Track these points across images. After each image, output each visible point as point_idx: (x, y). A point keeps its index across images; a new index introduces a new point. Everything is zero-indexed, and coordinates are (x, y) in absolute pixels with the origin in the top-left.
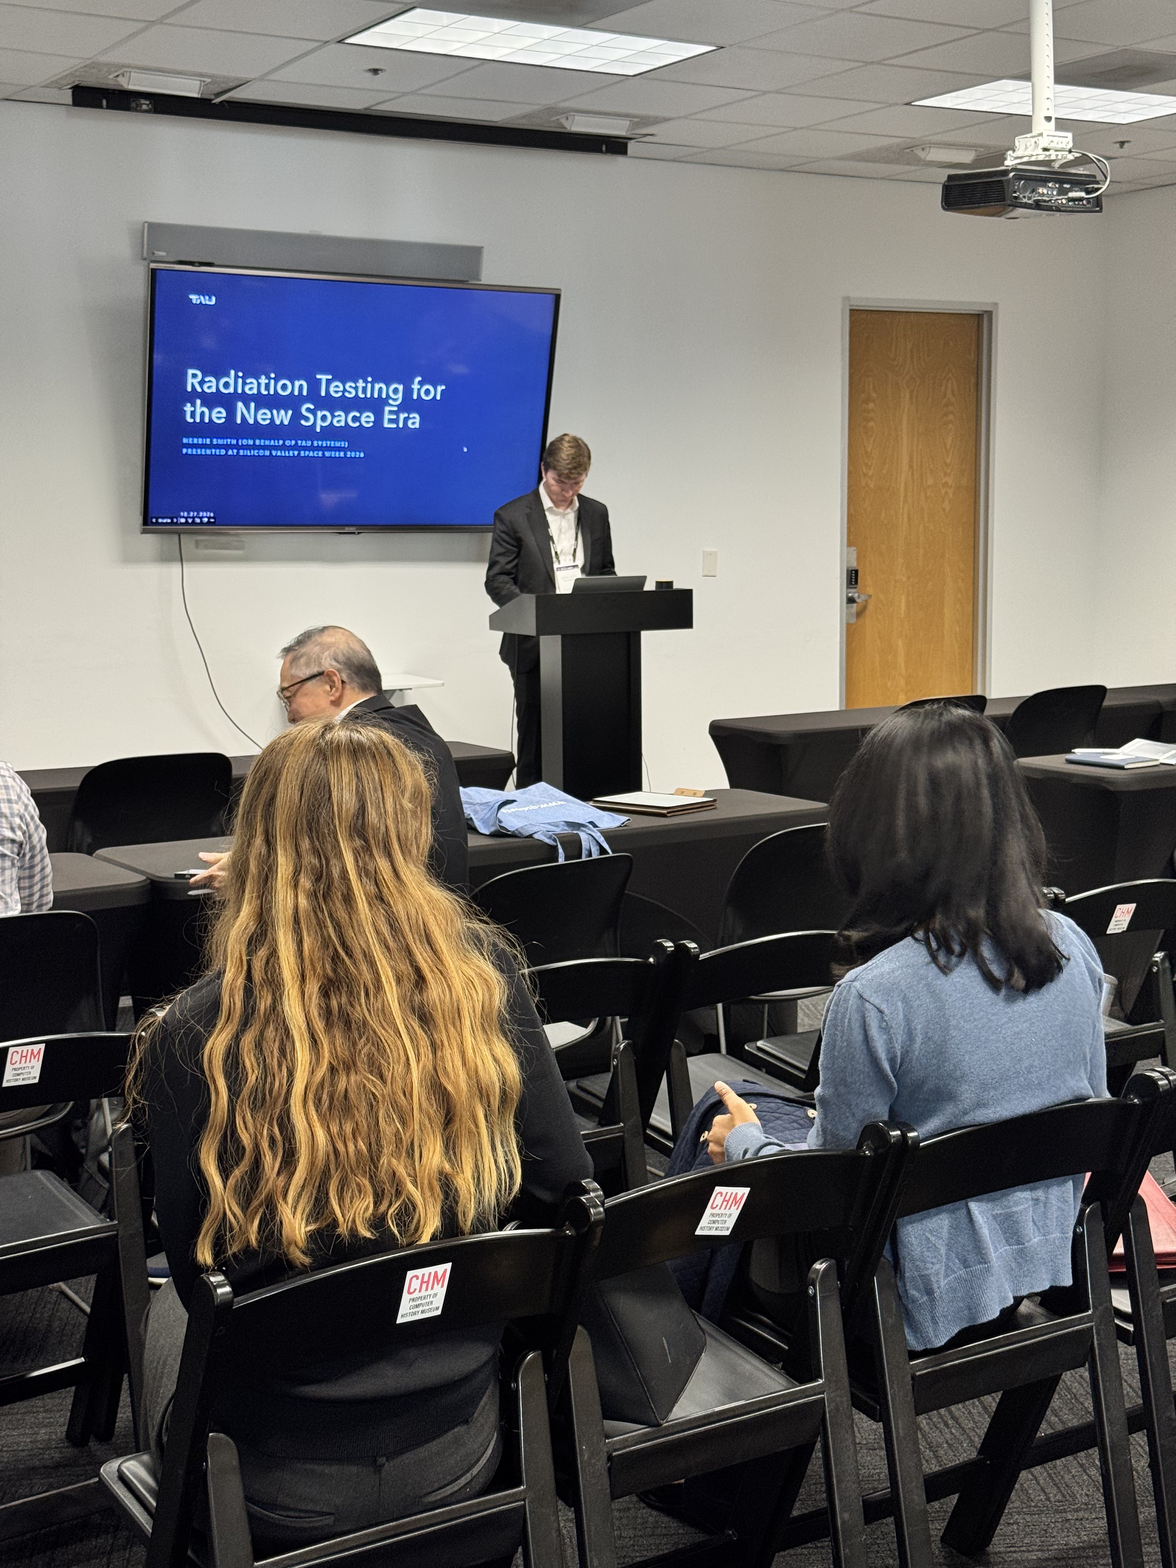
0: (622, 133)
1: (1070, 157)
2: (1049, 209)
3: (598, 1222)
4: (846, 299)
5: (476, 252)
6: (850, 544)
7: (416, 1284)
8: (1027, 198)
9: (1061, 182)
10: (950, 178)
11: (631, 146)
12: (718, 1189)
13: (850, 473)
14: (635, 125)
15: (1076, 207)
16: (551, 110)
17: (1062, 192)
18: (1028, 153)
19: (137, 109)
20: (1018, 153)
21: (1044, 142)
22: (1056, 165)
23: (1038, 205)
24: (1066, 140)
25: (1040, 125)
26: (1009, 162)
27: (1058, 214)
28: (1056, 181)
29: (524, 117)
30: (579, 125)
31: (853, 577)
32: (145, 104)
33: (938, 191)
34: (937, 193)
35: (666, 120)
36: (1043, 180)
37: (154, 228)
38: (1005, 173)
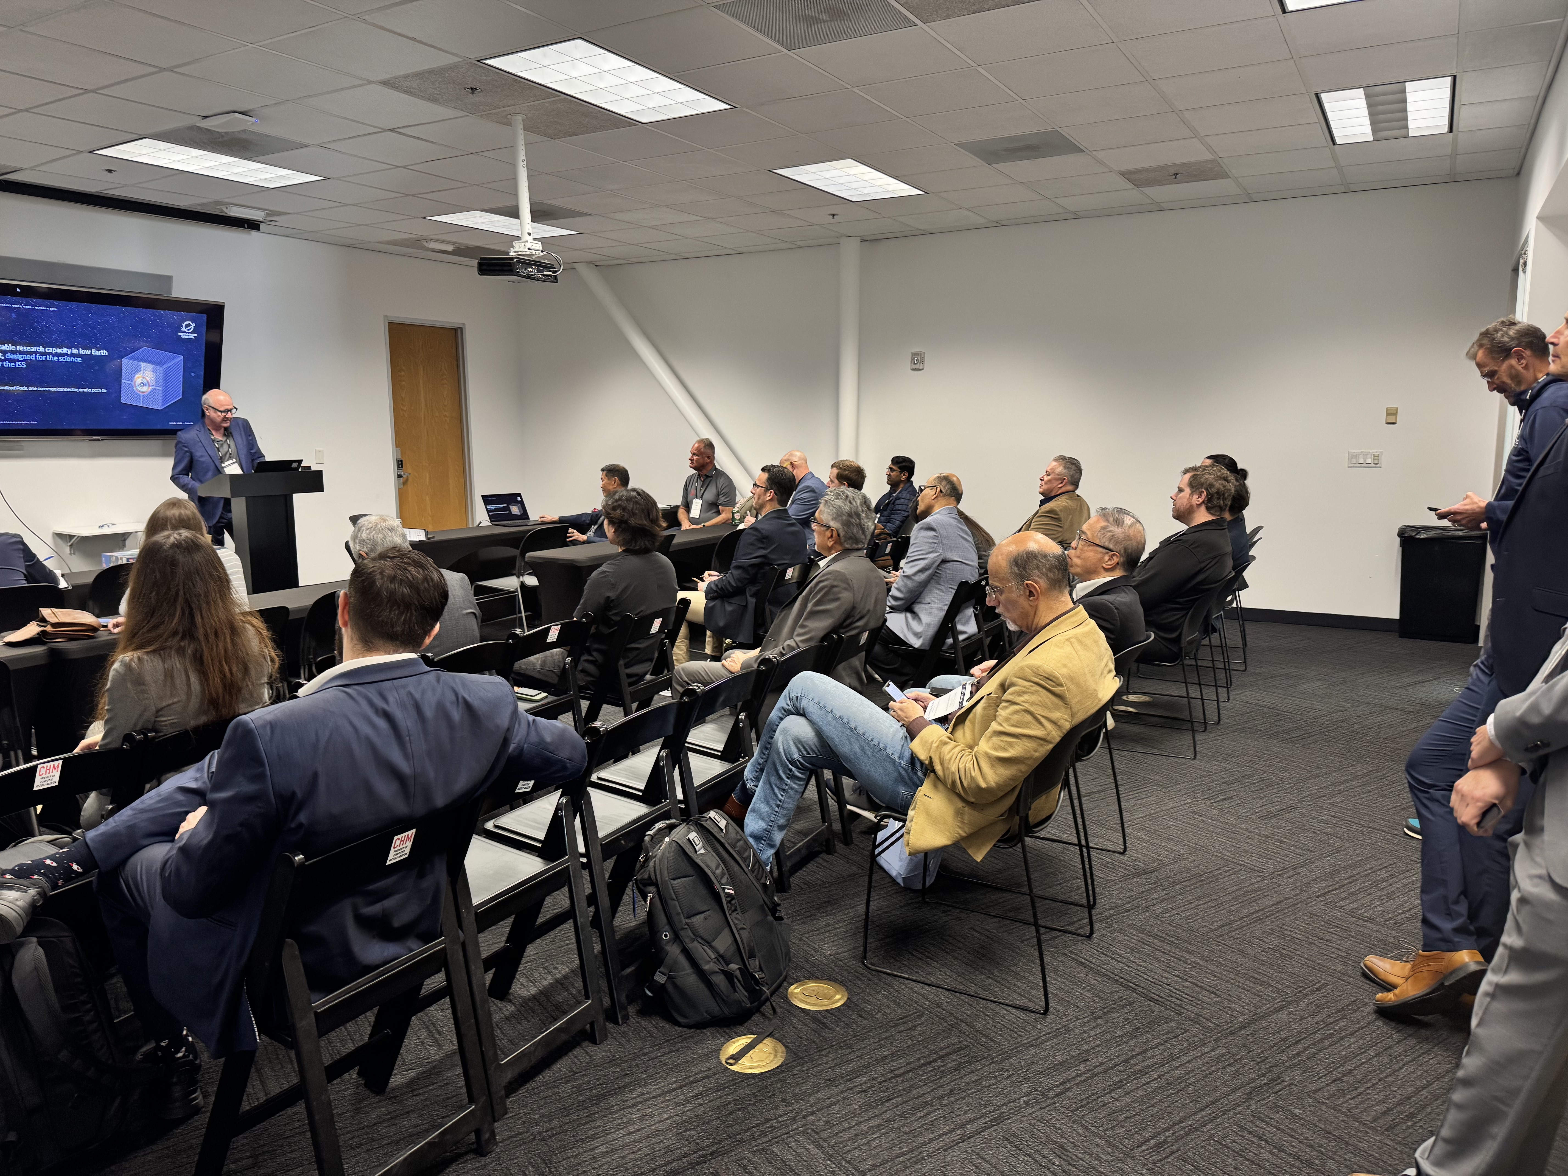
0: (258, 218)
1: (542, 254)
2: (534, 279)
4: (386, 316)
5: (171, 279)
6: (397, 447)
8: (523, 272)
9: (538, 266)
10: (481, 258)
11: (263, 226)
13: (394, 408)
14: (265, 214)
15: (546, 279)
16: (217, 203)
17: (539, 271)
18: (521, 250)
21: (529, 245)
22: (535, 257)
23: (528, 277)
25: (525, 239)
26: (512, 254)
27: (536, 282)
28: (536, 265)
29: (199, 205)
30: (233, 212)
31: (400, 464)
34: (476, 265)
35: (286, 214)
36: (530, 264)
38: (512, 259)
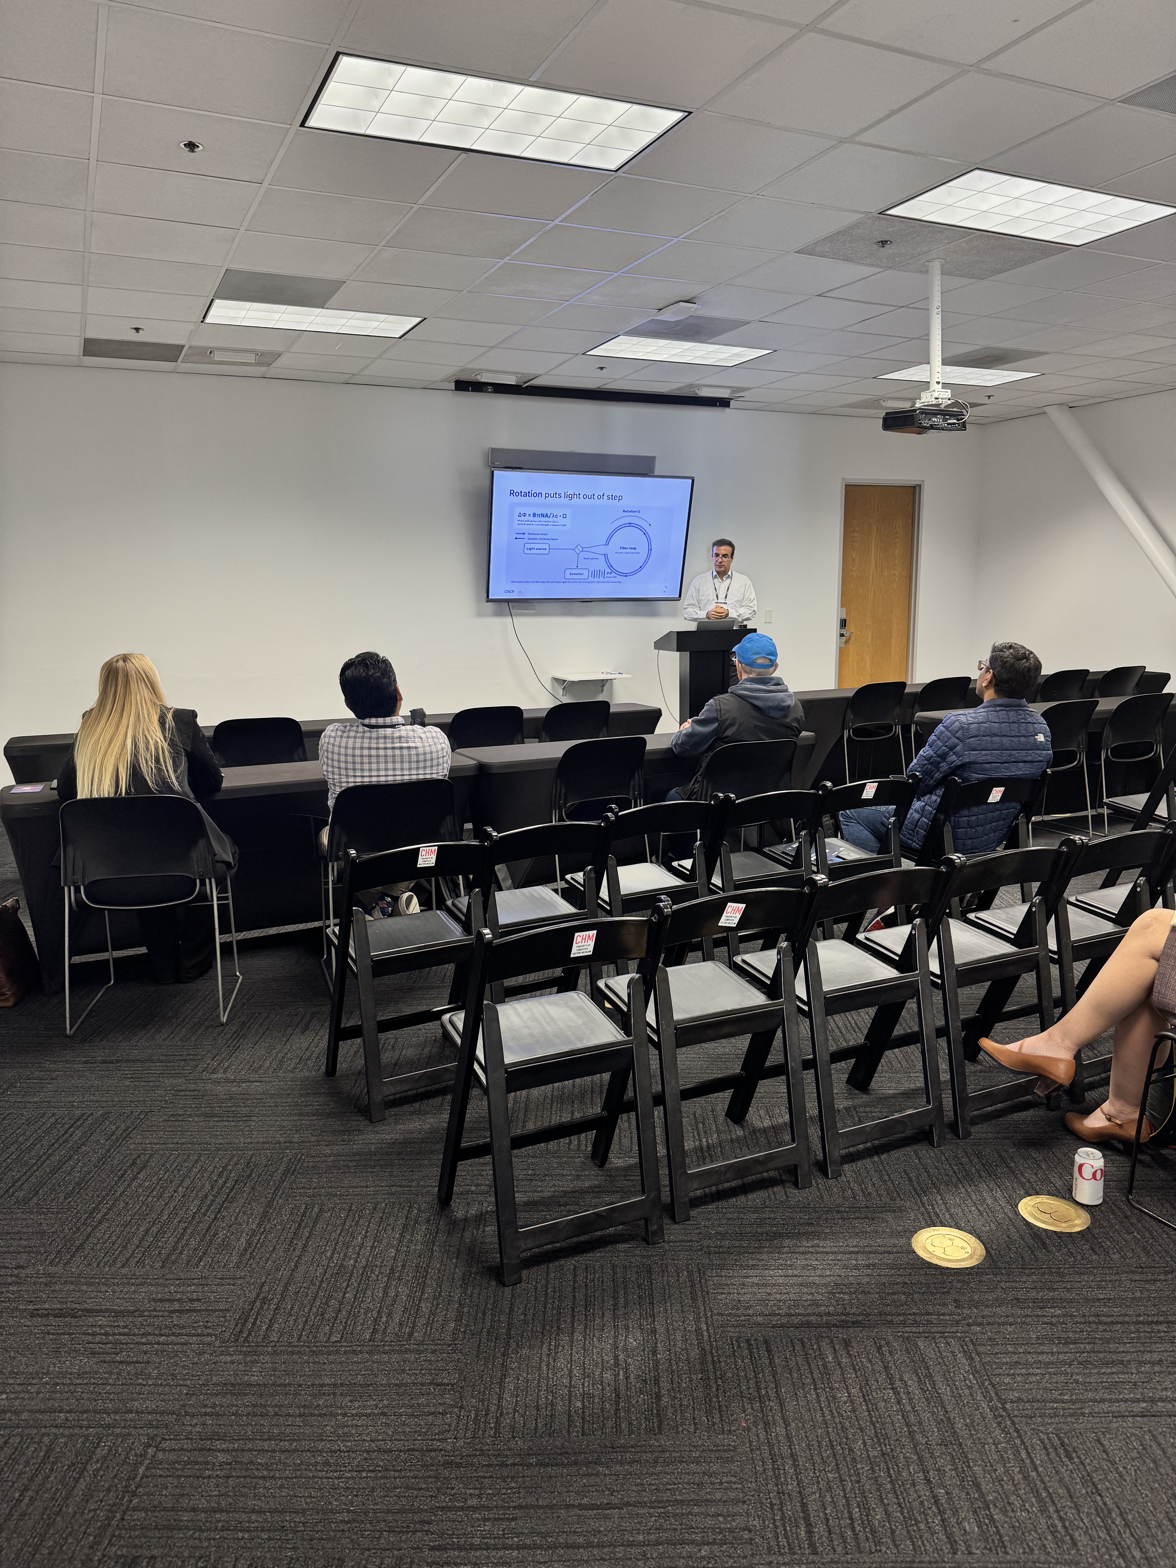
0: (727, 396)
1: (949, 402)
2: (938, 429)
3: (668, 916)
4: (844, 479)
5: (654, 458)
6: (842, 606)
7: (579, 939)
8: (926, 423)
9: (945, 415)
10: (887, 413)
11: (732, 402)
12: (729, 904)
13: (843, 569)
14: (734, 392)
15: (951, 428)
16: (691, 386)
17: (945, 420)
18: (927, 400)
19: (486, 391)
20: (922, 401)
21: (936, 395)
22: (942, 406)
23: (932, 427)
24: (948, 393)
25: (934, 386)
26: (917, 405)
27: (942, 431)
28: (942, 414)
29: (677, 389)
30: (705, 393)
31: (843, 624)
32: (490, 389)
33: (881, 421)
34: (880, 422)
35: (750, 389)
36: (935, 414)
37: (493, 450)
38: (915, 411)
